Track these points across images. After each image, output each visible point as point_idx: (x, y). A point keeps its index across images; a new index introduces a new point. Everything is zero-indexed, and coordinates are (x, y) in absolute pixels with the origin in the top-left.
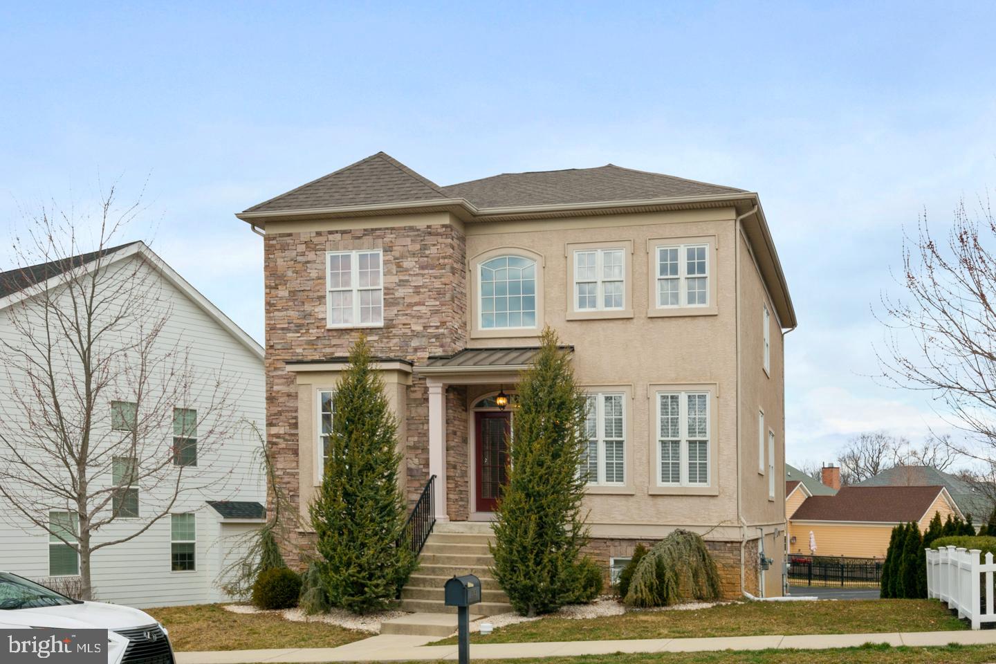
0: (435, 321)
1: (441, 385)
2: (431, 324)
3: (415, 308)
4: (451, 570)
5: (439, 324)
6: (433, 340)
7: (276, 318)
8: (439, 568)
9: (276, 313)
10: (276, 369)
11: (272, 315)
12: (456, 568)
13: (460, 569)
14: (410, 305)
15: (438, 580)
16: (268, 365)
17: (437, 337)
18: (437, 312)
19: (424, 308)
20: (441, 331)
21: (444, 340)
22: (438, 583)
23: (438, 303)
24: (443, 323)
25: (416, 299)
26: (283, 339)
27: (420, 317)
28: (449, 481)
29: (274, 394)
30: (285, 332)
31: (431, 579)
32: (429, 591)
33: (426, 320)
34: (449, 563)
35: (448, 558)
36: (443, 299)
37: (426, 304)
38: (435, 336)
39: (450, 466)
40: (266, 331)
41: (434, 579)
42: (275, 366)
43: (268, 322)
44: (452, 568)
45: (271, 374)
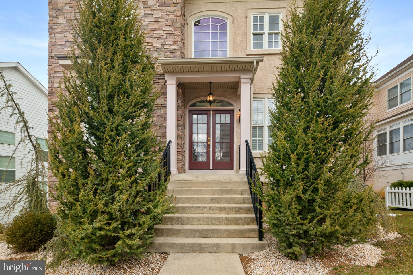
0: (170, 41)
1: (175, 78)
2: (167, 43)
3: (155, 32)
4: (193, 209)
5: (172, 43)
6: (168, 53)
7: (56, 38)
8: (182, 207)
9: (57, 35)
10: (55, 72)
11: (53, 35)
12: (196, 207)
13: (200, 207)
14: (153, 30)
15: (184, 219)
16: (50, 69)
17: (171, 52)
18: (170, 35)
19: (162, 32)
20: (174, 47)
21: (176, 53)
22: (184, 221)
23: (172, 29)
24: (175, 42)
25: (156, 26)
26: (61, 52)
27: (159, 38)
28: (178, 147)
29: (54, 90)
30: (63, 47)
31: (178, 217)
32: (178, 230)
33: (164, 40)
34: (188, 203)
35: (187, 198)
36: (175, 26)
37: (164, 29)
38: (170, 50)
39: (179, 137)
40: (49, 46)
41: (180, 218)
42: (55, 70)
43: (51, 40)
44: (193, 207)
45: (52, 76)
